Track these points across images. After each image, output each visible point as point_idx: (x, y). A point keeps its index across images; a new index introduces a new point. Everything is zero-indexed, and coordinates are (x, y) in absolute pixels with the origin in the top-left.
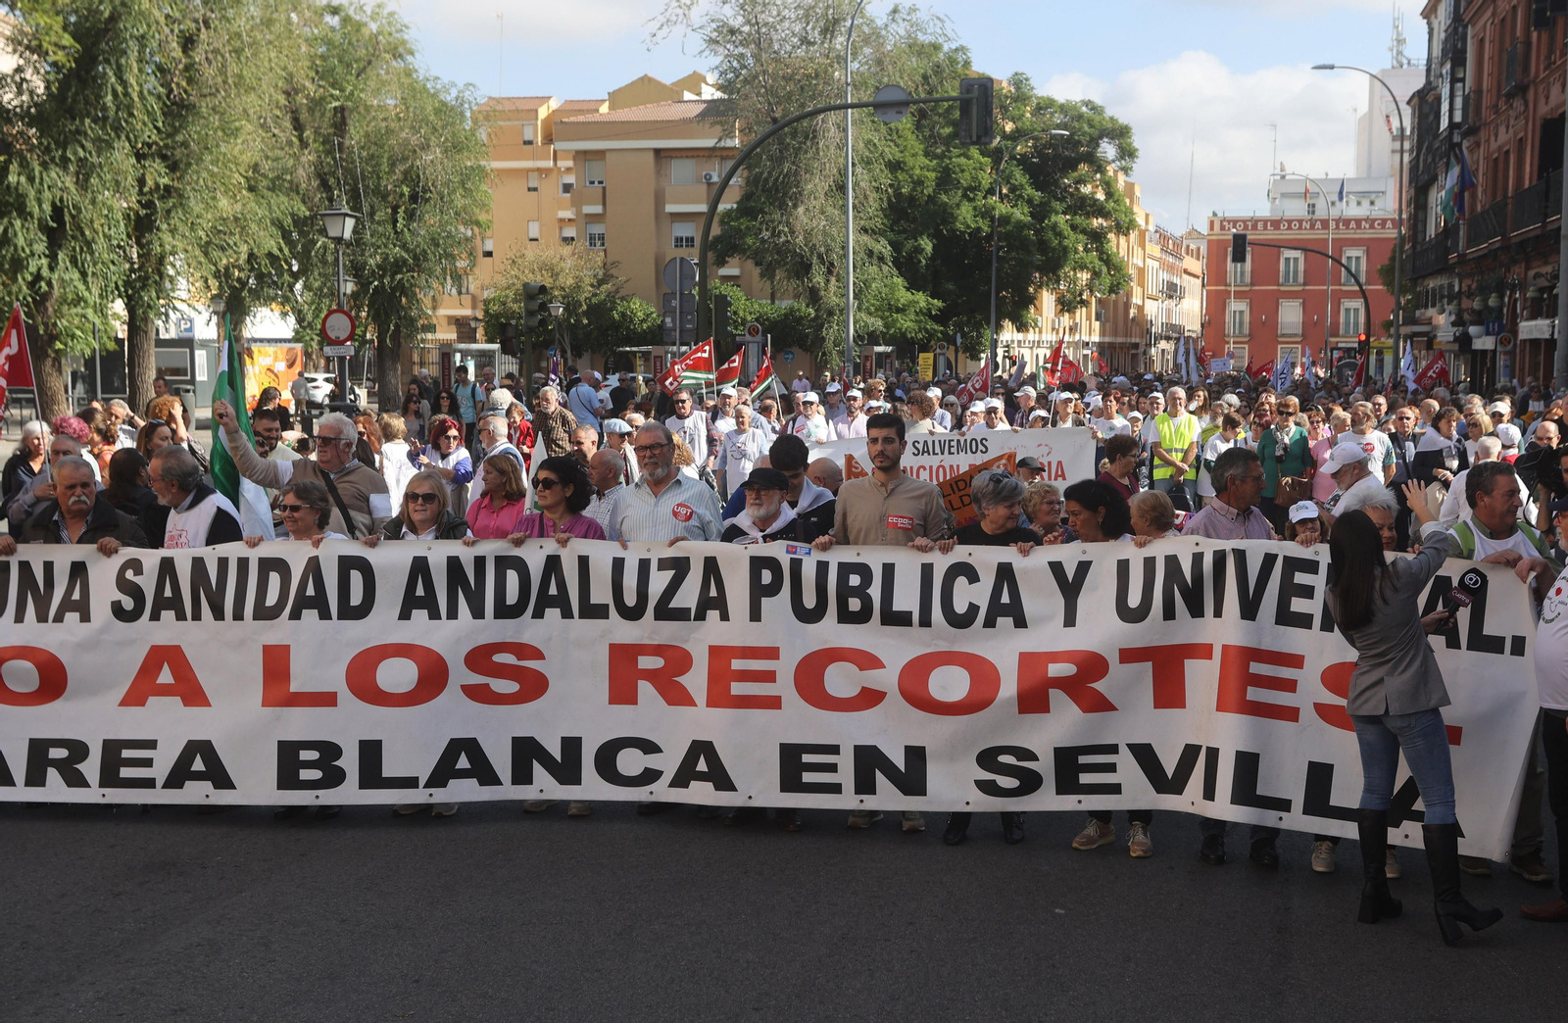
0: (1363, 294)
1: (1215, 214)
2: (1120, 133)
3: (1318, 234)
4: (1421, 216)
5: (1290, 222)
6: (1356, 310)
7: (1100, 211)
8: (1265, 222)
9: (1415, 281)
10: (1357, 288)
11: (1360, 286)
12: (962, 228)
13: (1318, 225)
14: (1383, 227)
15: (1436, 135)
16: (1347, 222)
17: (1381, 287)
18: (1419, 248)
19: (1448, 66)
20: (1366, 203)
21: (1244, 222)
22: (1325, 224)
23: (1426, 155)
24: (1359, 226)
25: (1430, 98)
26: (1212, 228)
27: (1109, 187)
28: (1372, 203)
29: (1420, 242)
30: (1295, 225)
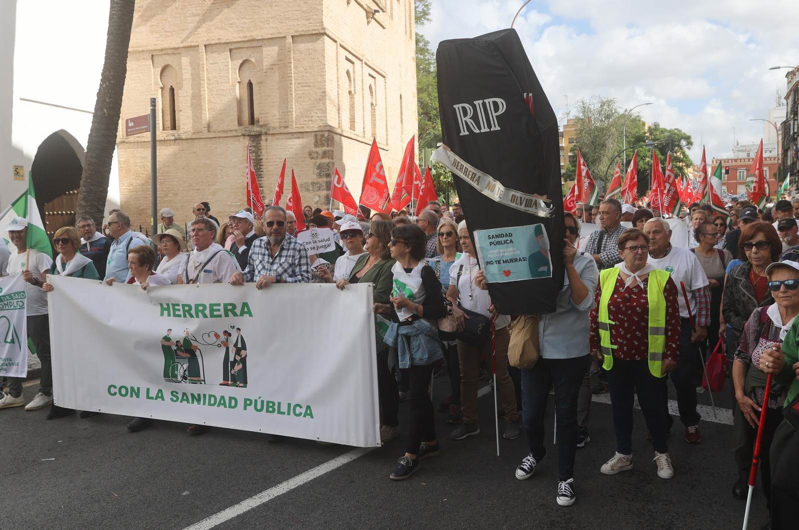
1: (714, 158)
2: (688, 138)
4: (786, 158)
5: (741, 159)
7: (680, 161)
8: (732, 160)
12: (640, 168)
14: (774, 160)
15: (789, 135)
17: (773, 180)
18: (785, 168)
19: (792, 116)
20: (768, 152)
21: (724, 160)
23: (787, 140)
25: (787, 124)
26: (713, 163)
27: (684, 154)
28: (770, 152)
29: (786, 165)
30: (743, 160)
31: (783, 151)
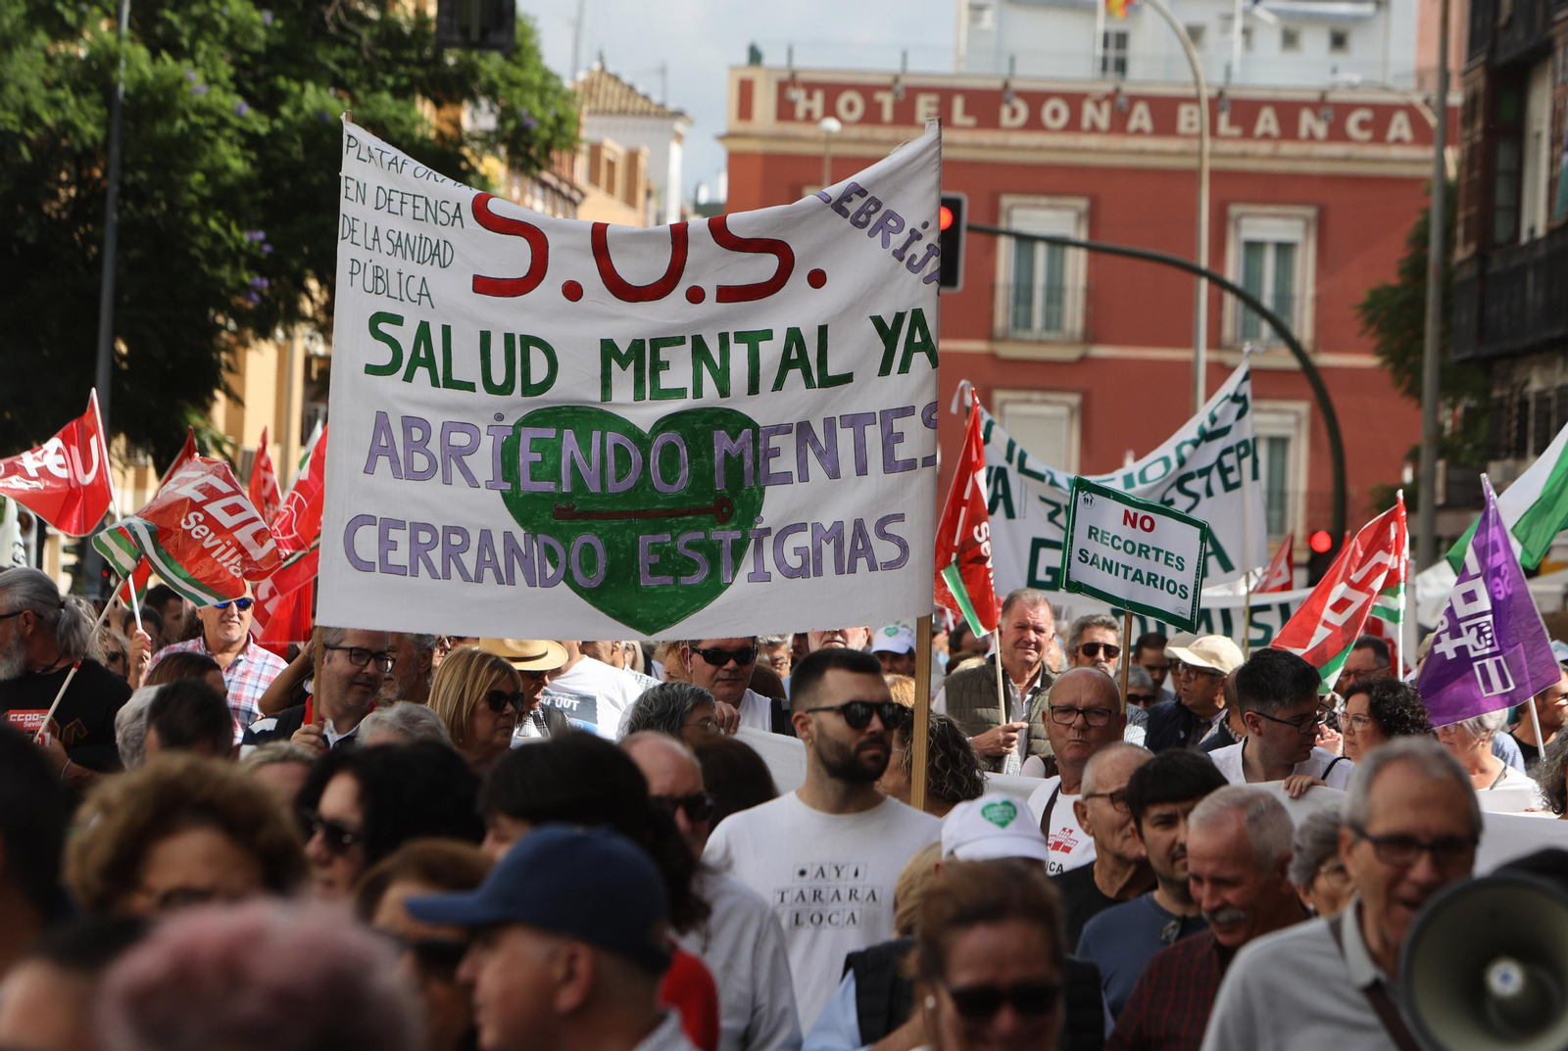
0: (1312, 380)
1: (755, 56)
3: (1142, 147)
4: (1504, 158)
5: (1035, 100)
6: (1279, 444)
8: (945, 96)
9: (1486, 365)
10: (1286, 360)
11: (1295, 347)
13: (1141, 117)
14: (1379, 137)
16: (1245, 112)
17: (1372, 364)
18: (1496, 265)
20: (1316, 43)
21: (867, 91)
22: (1165, 112)
24: (1289, 128)
26: (745, 110)
28: (1339, 41)
29: (1501, 233)
30: (1055, 113)
31: (1480, 83)
